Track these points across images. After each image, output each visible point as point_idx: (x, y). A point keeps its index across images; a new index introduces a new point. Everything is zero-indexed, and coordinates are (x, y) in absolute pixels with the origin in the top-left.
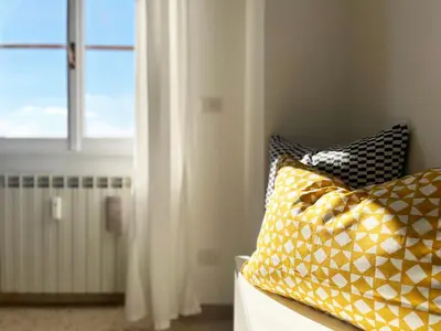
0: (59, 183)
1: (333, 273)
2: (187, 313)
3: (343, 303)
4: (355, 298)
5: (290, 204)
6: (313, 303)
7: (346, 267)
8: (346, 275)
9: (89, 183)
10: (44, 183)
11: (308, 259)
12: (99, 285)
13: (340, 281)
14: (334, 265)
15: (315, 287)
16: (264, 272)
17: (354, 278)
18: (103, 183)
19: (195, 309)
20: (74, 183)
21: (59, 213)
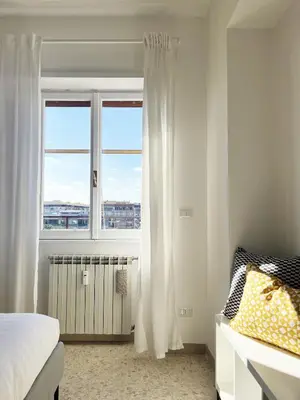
0: (87, 261)
1: (280, 327)
2: (174, 348)
3: (285, 341)
4: (289, 338)
5: (258, 293)
6: (270, 341)
7: (285, 325)
8: (286, 328)
9: (106, 261)
10: (78, 261)
11: (268, 320)
12: (111, 329)
13: (283, 331)
14: (280, 324)
15: (272, 333)
16: (245, 325)
17: (289, 329)
18: (115, 261)
19: (180, 346)
20: (96, 261)
21: (86, 281)
